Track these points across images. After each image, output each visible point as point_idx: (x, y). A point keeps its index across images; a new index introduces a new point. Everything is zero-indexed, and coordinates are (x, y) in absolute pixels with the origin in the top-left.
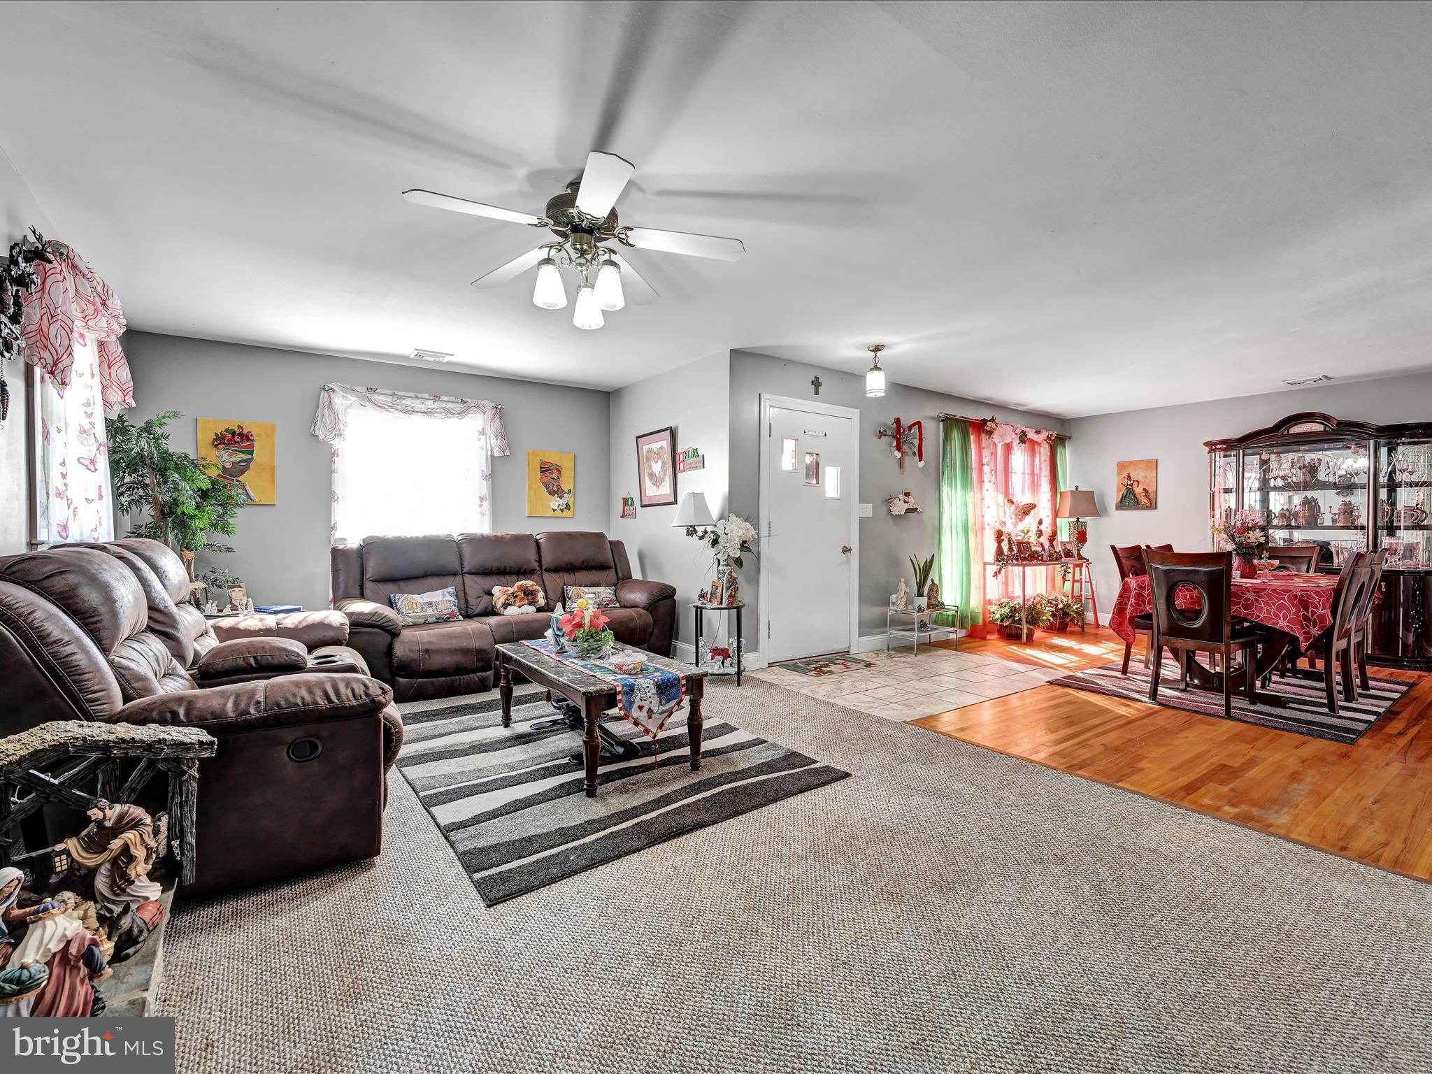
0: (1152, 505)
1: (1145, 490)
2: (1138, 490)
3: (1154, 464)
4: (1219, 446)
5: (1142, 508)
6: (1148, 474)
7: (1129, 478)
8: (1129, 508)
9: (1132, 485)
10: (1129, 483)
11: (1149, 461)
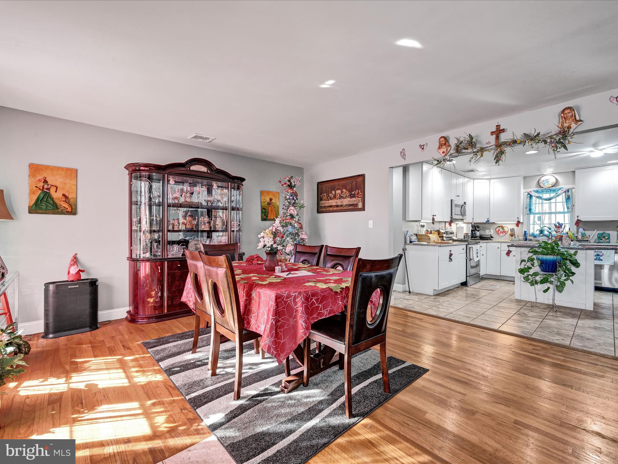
0: (73, 211)
1: (64, 195)
2: (56, 195)
3: (72, 173)
4: (142, 168)
5: (62, 213)
6: (68, 181)
7: (45, 182)
8: (46, 212)
9: (49, 189)
10: (46, 187)
11: (68, 169)
